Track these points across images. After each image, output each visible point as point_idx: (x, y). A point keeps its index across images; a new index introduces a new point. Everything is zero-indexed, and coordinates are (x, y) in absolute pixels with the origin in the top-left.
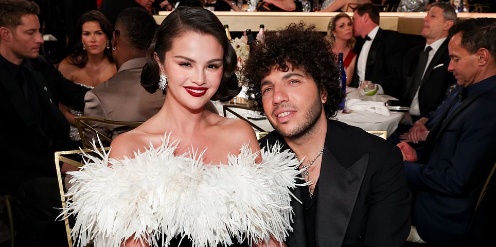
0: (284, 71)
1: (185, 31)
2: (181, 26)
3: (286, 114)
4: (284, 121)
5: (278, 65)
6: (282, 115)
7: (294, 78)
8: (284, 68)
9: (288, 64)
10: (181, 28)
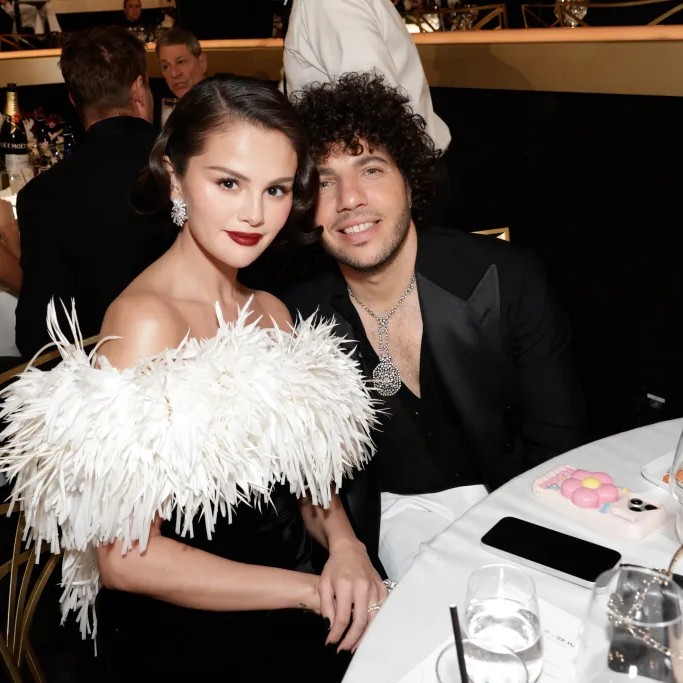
0: (355, 154)
1: (232, 122)
2: (225, 112)
3: (362, 227)
4: (360, 241)
5: (343, 144)
6: (356, 229)
7: (372, 164)
8: (354, 149)
9: (362, 142)
10: (226, 114)
